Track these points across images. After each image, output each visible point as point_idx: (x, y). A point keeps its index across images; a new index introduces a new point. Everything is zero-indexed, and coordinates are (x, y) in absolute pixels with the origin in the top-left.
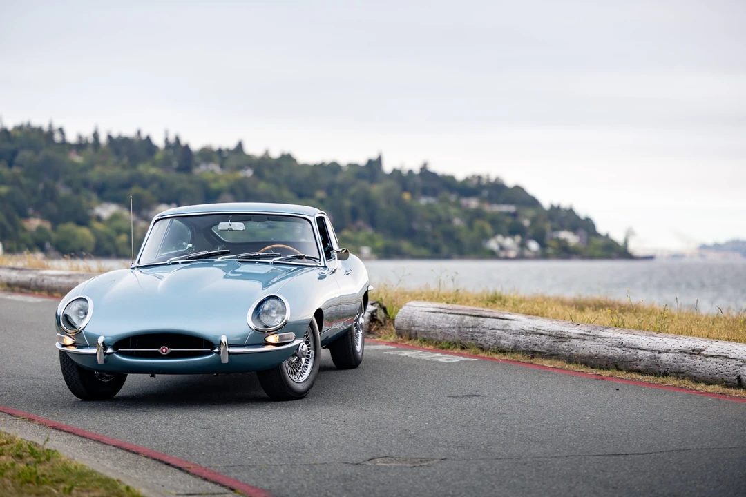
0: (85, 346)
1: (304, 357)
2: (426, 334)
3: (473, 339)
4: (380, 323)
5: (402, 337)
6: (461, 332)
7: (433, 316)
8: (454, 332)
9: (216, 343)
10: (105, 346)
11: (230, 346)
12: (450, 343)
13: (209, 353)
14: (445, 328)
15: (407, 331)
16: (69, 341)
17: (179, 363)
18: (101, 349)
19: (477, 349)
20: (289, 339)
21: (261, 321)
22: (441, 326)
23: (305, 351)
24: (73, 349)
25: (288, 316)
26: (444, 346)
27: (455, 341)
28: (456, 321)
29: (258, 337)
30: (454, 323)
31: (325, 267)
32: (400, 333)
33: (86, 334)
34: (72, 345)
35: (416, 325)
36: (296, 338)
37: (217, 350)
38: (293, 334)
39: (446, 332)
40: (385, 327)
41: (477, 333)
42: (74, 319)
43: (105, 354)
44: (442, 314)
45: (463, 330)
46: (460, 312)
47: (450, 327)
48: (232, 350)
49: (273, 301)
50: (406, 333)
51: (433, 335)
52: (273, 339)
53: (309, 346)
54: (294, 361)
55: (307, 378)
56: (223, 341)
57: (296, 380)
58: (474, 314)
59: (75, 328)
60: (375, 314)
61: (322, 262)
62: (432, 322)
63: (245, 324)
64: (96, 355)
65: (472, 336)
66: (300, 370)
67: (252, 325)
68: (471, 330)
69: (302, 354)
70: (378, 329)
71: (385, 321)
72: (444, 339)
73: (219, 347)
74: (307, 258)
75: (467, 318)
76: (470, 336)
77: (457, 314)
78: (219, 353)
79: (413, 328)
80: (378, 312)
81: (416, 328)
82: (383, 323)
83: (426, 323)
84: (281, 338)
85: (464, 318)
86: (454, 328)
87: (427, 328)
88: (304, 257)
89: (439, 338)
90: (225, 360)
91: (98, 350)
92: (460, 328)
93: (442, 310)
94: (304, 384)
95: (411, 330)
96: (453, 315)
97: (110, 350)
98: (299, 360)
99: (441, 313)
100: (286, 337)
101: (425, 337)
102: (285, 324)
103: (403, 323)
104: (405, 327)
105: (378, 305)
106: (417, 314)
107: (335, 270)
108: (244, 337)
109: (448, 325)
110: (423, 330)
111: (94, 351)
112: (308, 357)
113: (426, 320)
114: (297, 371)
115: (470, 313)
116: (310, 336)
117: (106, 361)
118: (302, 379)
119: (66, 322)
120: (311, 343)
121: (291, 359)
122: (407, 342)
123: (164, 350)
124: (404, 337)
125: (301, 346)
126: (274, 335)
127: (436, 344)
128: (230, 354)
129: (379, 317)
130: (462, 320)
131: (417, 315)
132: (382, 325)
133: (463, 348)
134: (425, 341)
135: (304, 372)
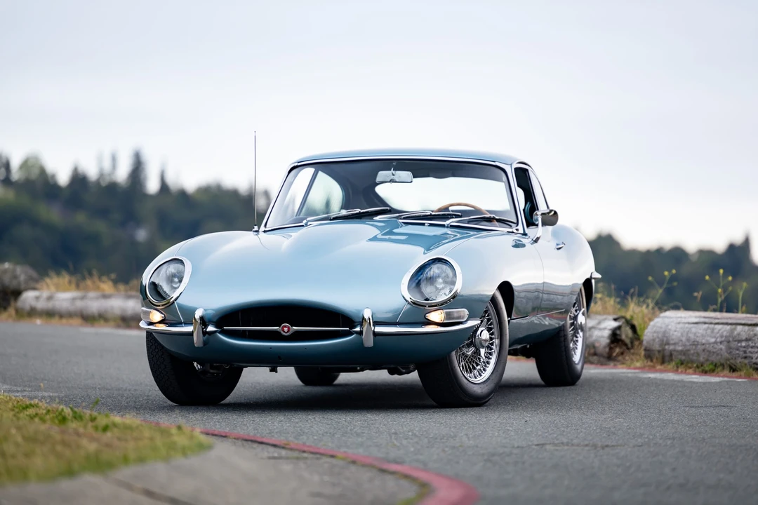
0: (178, 324)
1: (483, 347)
2: (684, 354)
3: (745, 358)
4: (626, 345)
5: (652, 361)
6: (730, 348)
7: (694, 329)
8: (721, 349)
9: (357, 320)
10: (204, 321)
11: (377, 323)
12: (715, 366)
13: (349, 334)
14: (710, 344)
15: (659, 351)
16: (156, 316)
17: (305, 348)
18: (199, 327)
19: (751, 370)
20: (459, 317)
21: (422, 293)
22: (704, 341)
23: (486, 341)
24: (162, 327)
25: (458, 287)
26: (707, 369)
27: (722, 361)
28: (725, 334)
29: (417, 314)
30: (722, 337)
31: (525, 234)
32: (649, 355)
33: (181, 307)
34: (160, 322)
35: (672, 342)
36: (470, 317)
37: (358, 329)
38: (465, 312)
39: (711, 348)
40: (632, 351)
41: (752, 347)
42: (166, 288)
43: (205, 333)
44: (707, 326)
45: (734, 344)
46: (730, 321)
47: (716, 343)
48: (379, 329)
49: (439, 265)
50: (657, 353)
51: (693, 355)
52: (436, 316)
53: (492, 334)
54: (469, 353)
55: (489, 378)
56: (366, 317)
57: (473, 380)
58: (750, 322)
59: (164, 299)
60: (618, 332)
61: (520, 227)
62: (692, 336)
63: (397, 295)
64: (191, 334)
65: (745, 352)
66: (479, 367)
67: (408, 297)
68: (744, 344)
69: (481, 343)
70: (622, 353)
71: (632, 343)
72: (707, 360)
73: (361, 325)
74: (499, 221)
75: (739, 328)
76: (741, 353)
77: (727, 324)
78: (360, 333)
79: (667, 347)
80: (623, 329)
81: (672, 347)
82: (630, 345)
83: (684, 339)
84: (448, 315)
85: (735, 329)
86: (721, 343)
87: (685, 345)
88: (494, 218)
89: (701, 359)
90: (369, 342)
91: (195, 328)
92: (729, 342)
93: (707, 320)
94: (482, 386)
95: (664, 350)
96: (720, 327)
97: (211, 328)
98: (477, 353)
99: (705, 323)
100: (456, 315)
101: (683, 358)
102: (454, 297)
103: (654, 340)
104: (657, 347)
105: (623, 320)
106: (672, 327)
107: (538, 239)
108: (397, 312)
109: (713, 340)
110: (680, 348)
111: (189, 329)
112: (491, 349)
113: (685, 334)
114: (474, 368)
115: (743, 322)
116: (494, 320)
117: (205, 343)
118: (480, 380)
119: (154, 292)
120: (495, 330)
121: (465, 350)
122: (659, 367)
123: (286, 329)
124: (655, 360)
125: (479, 332)
126: (439, 312)
127: (698, 367)
128: (375, 334)
129: (623, 337)
130: (732, 331)
131: (673, 329)
132: (628, 349)
133: (733, 369)
134: (682, 364)
135: (485, 370)
